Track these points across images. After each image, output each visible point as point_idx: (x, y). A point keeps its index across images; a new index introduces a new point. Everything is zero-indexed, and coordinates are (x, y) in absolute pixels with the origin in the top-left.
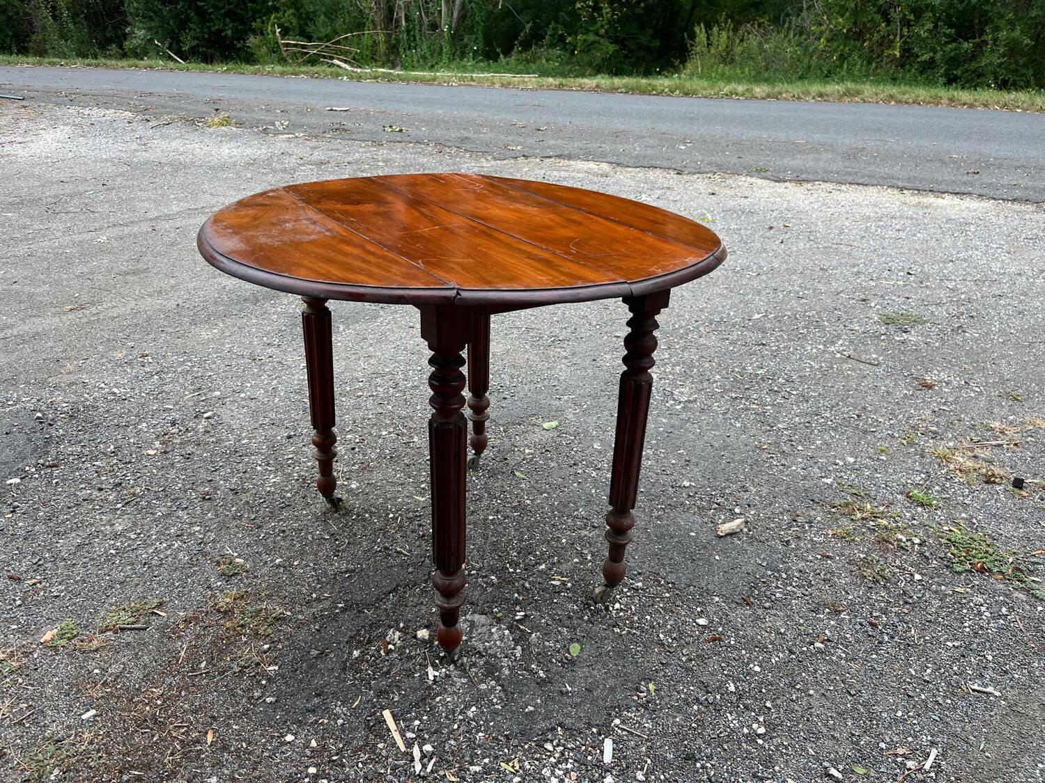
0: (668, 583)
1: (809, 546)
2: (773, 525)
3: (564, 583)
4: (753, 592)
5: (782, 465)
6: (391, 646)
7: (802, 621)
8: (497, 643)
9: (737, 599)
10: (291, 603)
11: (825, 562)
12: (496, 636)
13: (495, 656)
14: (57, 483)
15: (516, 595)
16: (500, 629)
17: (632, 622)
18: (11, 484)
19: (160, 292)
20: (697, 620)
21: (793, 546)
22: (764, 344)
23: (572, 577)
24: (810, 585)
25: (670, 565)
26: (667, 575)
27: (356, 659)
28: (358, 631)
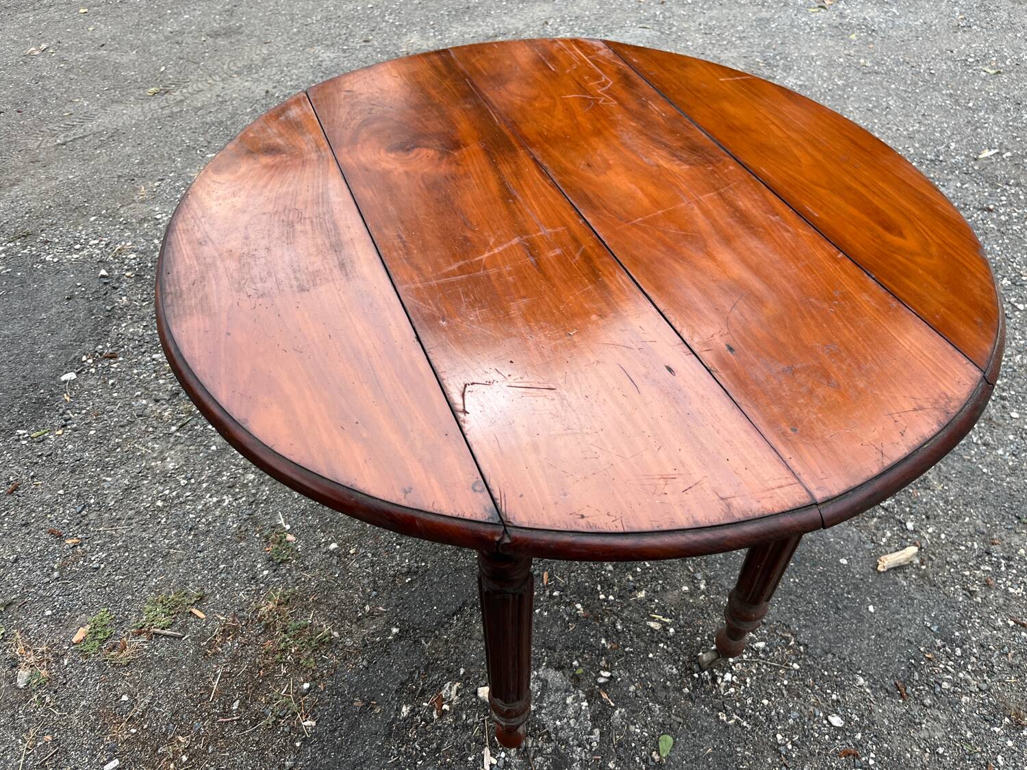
0: (800, 645)
1: (1001, 601)
2: (955, 557)
3: (665, 627)
4: (912, 674)
5: (984, 444)
6: (446, 707)
7: (969, 734)
8: (572, 722)
9: (889, 682)
10: (341, 616)
11: (1017, 634)
12: (570, 711)
13: (565, 742)
14: (113, 384)
15: (603, 641)
16: (576, 699)
17: (744, 705)
18: (65, 382)
19: (249, 68)
20: (830, 717)
21: (979, 600)
22: (990, 210)
23: (676, 617)
24: (991, 674)
25: (806, 612)
26: (800, 632)
27: (405, 719)
28: (412, 673)
